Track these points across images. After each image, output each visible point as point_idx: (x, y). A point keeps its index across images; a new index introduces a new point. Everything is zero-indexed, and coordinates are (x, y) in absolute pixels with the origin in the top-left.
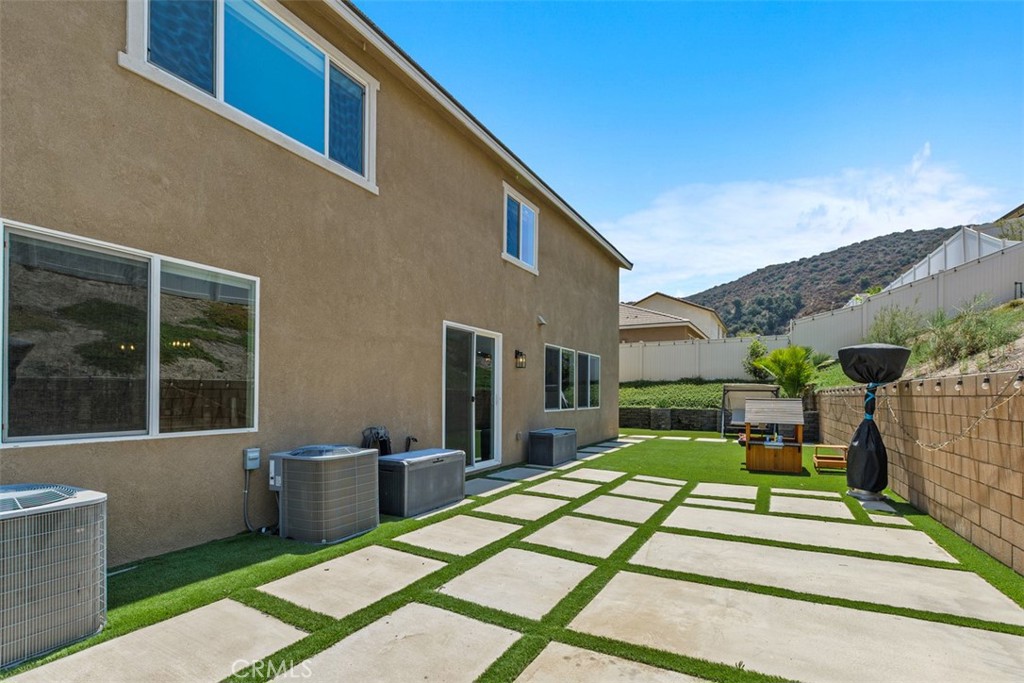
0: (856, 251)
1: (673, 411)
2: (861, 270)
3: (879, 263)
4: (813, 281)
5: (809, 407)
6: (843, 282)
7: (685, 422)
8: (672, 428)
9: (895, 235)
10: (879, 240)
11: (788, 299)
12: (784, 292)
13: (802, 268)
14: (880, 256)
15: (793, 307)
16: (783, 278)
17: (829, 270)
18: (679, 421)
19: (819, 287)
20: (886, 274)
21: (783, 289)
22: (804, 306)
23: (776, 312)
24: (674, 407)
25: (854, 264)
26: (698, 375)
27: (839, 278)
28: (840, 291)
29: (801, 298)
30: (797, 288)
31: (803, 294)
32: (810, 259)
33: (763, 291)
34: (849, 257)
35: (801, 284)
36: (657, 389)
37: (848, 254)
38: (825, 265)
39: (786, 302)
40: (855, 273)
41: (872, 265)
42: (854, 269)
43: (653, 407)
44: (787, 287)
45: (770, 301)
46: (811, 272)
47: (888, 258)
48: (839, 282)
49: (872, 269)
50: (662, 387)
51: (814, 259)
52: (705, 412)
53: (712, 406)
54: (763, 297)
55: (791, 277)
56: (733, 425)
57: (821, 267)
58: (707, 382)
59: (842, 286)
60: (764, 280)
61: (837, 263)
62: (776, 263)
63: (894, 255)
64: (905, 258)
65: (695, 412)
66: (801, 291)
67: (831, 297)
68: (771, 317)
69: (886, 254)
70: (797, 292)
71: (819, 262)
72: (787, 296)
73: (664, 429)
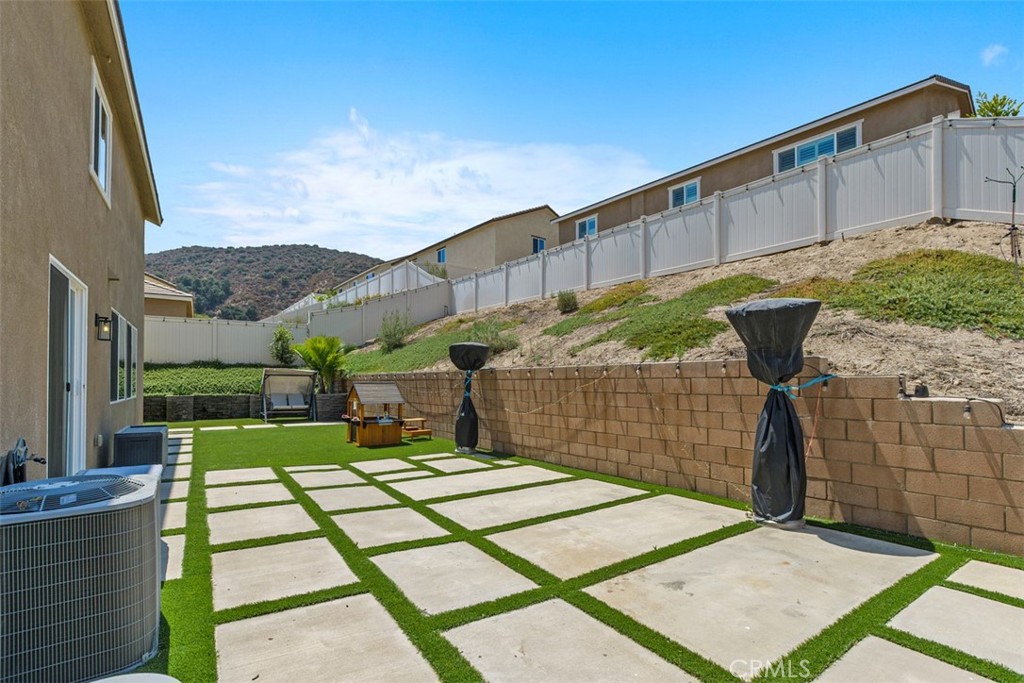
0: (277, 251)
1: (196, 398)
2: (282, 270)
3: (296, 267)
4: (241, 271)
5: (336, 390)
6: (267, 277)
7: (211, 410)
8: (195, 418)
9: (306, 246)
10: (294, 247)
11: (217, 284)
12: (212, 276)
13: (230, 256)
14: (296, 261)
15: (222, 293)
16: (211, 262)
17: (255, 264)
18: (204, 410)
19: (246, 277)
20: (300, 277)
21: (211, 273)
22: (232, 293)
23: (204, 295)
24: (196, 394)
25: (276, 264)
26: (215, 358)
27: (264, 273)
28: (264, 285)
29: (229, 285)
30: (225, 275)
31: (231, 281)
32: (237, 249)
33: (189, 271)
34: (272, 256)
35: (229, 272)
36: (166, 373)
37: (271, 253)
38: (252, 258)
39: (214, 287)
40: (277, 271)
41: (290, 267)
42: (276, 268)
43: (170, 395)
44: (215, 271)
45: (197, 282)
46: (239, 262)
47: (302, 264)
48: (263, 276)
49: (290, 271)
50: (173, 371)
51: (241, 250)
52: (236, 398)
53: (243, 392)
54: (190, 277)
55: (218, 262)
56: (277, 410)
57: (247, 259)
58: (229, 366)
59: (266, 281)
60: (190, 259)
61: (262, 259)
62: (203, 245)
63: (306, 263)
64: (314, 267)
65: (224, 399)
66: (229, 278)
67: (257, 290)
68: (198, 299)
69: (301, 261)
70: (226, 278)
71: (246, 254)
72: (216, 281)
73: (185, 420)
